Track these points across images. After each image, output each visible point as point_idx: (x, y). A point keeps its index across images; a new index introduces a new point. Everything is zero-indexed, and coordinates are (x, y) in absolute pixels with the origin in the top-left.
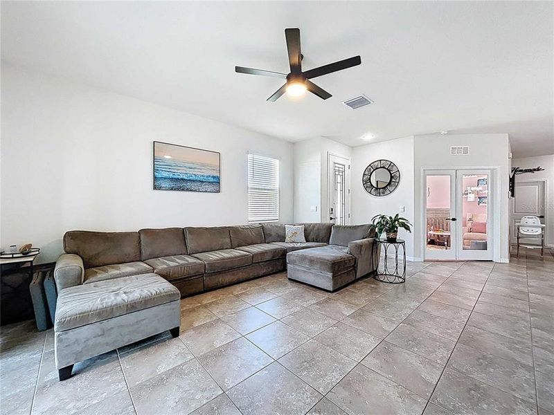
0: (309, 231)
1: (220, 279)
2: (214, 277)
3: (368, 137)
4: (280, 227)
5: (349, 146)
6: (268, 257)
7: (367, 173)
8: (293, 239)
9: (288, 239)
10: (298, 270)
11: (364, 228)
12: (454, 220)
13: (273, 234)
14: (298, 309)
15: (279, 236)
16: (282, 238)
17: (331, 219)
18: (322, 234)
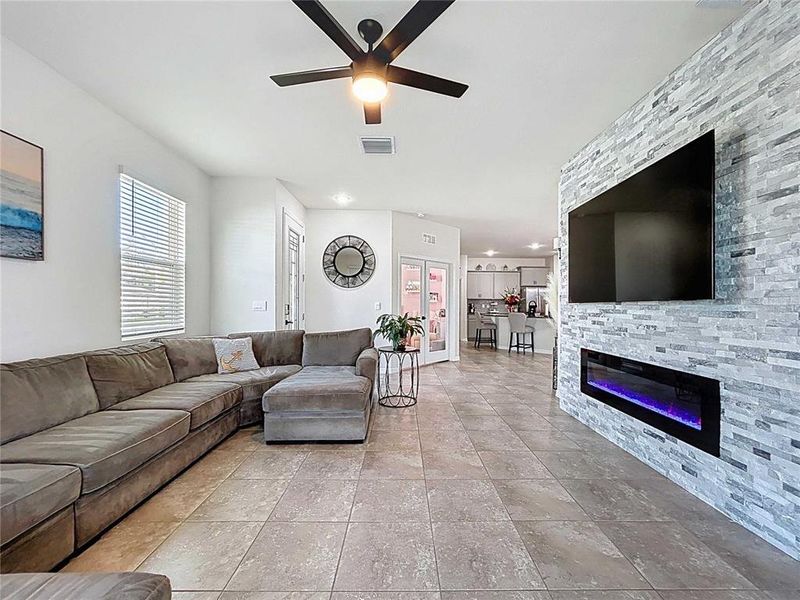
0: (261, 348)
1: (122, 500)
2: (106, 498)
3: (343, 199)
4: (201, 344)
5: (305, 207)
6: (216, 410)
7: (329, 252)
8: (235, 366)
9: (225, 366)
10: (292, 421)
11: (358, 335)
12: (424, 318)
13: (191, 359)
14: (351, 489)
15: (202, 363)
16: (211, 367)
17: (287, 322)
18: (289, 349)
